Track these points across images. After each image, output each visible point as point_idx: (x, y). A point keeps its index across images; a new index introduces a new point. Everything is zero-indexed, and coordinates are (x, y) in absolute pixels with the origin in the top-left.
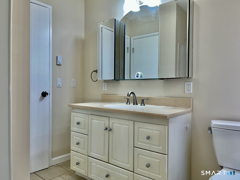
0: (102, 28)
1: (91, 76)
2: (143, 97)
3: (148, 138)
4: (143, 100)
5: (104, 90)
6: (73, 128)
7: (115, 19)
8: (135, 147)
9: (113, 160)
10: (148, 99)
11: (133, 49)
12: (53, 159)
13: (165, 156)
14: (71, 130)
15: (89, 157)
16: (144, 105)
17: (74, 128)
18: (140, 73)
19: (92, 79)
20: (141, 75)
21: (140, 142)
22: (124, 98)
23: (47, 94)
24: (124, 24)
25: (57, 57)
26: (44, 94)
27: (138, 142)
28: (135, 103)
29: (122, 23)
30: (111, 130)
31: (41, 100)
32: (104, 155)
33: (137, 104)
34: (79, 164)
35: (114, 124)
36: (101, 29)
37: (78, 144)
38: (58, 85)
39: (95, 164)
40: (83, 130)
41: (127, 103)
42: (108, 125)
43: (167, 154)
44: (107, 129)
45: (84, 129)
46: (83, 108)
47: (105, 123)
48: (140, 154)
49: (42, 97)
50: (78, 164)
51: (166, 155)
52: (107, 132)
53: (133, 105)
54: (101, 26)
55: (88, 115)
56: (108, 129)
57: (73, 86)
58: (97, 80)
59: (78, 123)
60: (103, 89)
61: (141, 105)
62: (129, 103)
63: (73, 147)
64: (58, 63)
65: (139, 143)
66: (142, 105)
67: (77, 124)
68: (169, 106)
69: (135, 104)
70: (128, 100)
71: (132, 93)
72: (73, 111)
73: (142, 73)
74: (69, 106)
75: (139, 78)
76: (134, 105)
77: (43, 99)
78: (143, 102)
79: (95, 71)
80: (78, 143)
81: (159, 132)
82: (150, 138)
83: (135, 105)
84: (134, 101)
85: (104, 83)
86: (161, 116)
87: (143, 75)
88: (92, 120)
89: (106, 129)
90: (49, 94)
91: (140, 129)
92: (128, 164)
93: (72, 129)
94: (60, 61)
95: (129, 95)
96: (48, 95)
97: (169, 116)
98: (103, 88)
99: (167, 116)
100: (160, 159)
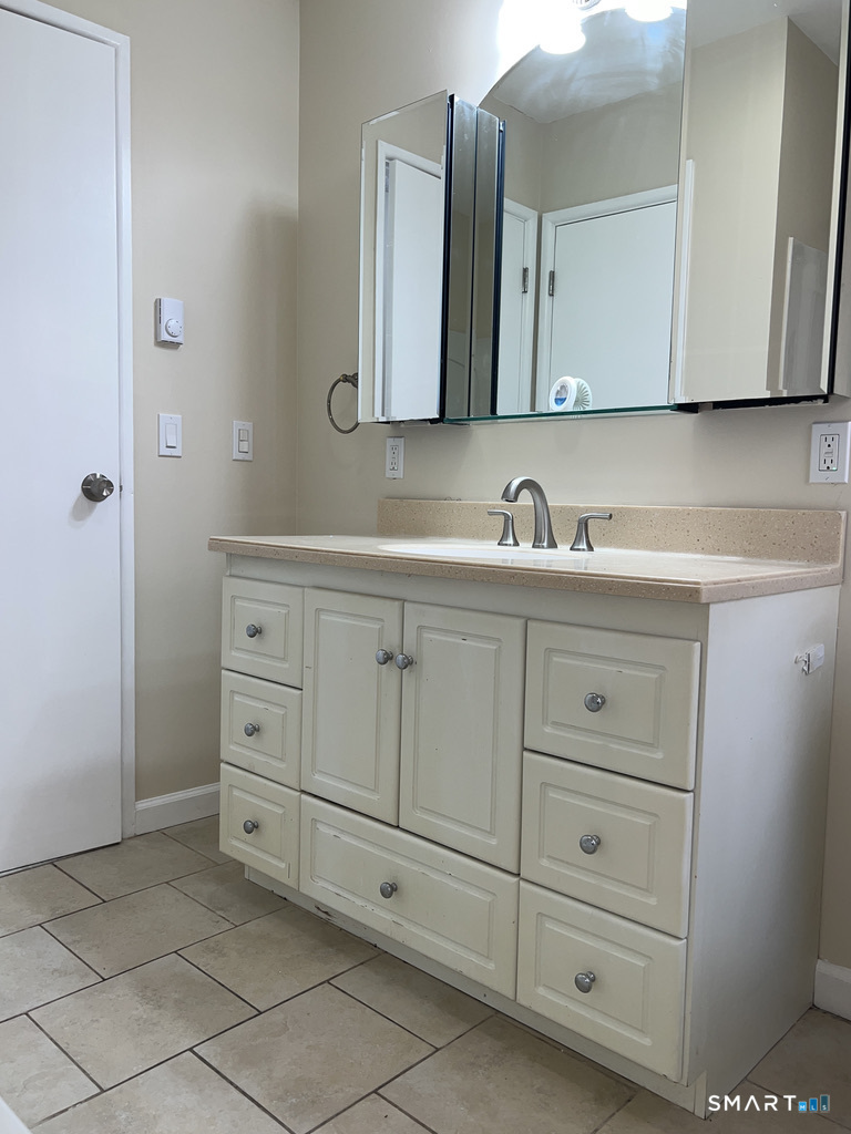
0: (391, 159)
1: (329, 401)
2: (587, 509)
3: (596, 704)
4: (583, 525)
5: (389, 474)
6: (233, 653)
7: (452, 98)
8: (526, 749)
9: (419, 814)
10: (611, 516)
11: (552, 275)
12: (143, 805)
13: (684, 800)
14: (223, 664)
15: (304, 797)
16: (590, 548)
17: (237, 653)
18: (573, 383)
19: (332, 420)
20: (580, 390)
21: (555, 723)
22: (491, 514)
23: (109, 485)
24: (498, 124)
25: (158, 303)
26: (95, 490)
27: (545, 722)
28: (544, 536)
29: (491, 122)
30: (408, 663)
31: (78, 514)
32: (375, 790)
33: (553, 545)
34: (257, 827)
35: (426, 635)
36: (387, 164)
37: (253, 731)
38: (163, 446)
39: (333, 833)
40: (279, 665)
41: (504, 536)
42: (396, 640)
43: (691, 787)
44: (391, 658)
45: (283, 659)
46: (277, 557)
47: (381, 631)
48: (551, 785)
49: (86, 501)
50: (252, 827)
51: (688, 791)
52: (390, 673)
53: (533, 547)
54: (385, 149)
55: (300, 590)
56: (398, 660)
57: (241, 456)
58: (357, 424)
59: (255, 632)
60: (387, 469)
61: (571, 549)
62: (511, 541)
63: (233, 746)
64: (165, 337)
65: (548, 730)
66: (579, 550)
67: (251, 636)
68: (722, 555)
69: (545, 544)
70: (508, 521)
71: (528, 484)
72: (234, 572)
73: (586, 385)
74: (211, 548)
75: (568, 406)
76: (538, 547)
77: (91, 510)
78: (583, 532)
79: (346, 379)
80: (254, 727)
81: (656, 676)
82: (603, 703)
83: (543, 547)
84: (538, 528)
85: (390, 442)
86: (668, 588)
87: (590, 392)
88: (322, 617)
89: (388, 658)
90: (116, 488)
91: (555, 659)
92: (491, 833)
93: (231, 657)
94: (172, 323)
95: (512, 498)
96: (111, 491)
97: (709, 590)
98: (389, 466)
99: (697, 591)
100: (656, 815)
